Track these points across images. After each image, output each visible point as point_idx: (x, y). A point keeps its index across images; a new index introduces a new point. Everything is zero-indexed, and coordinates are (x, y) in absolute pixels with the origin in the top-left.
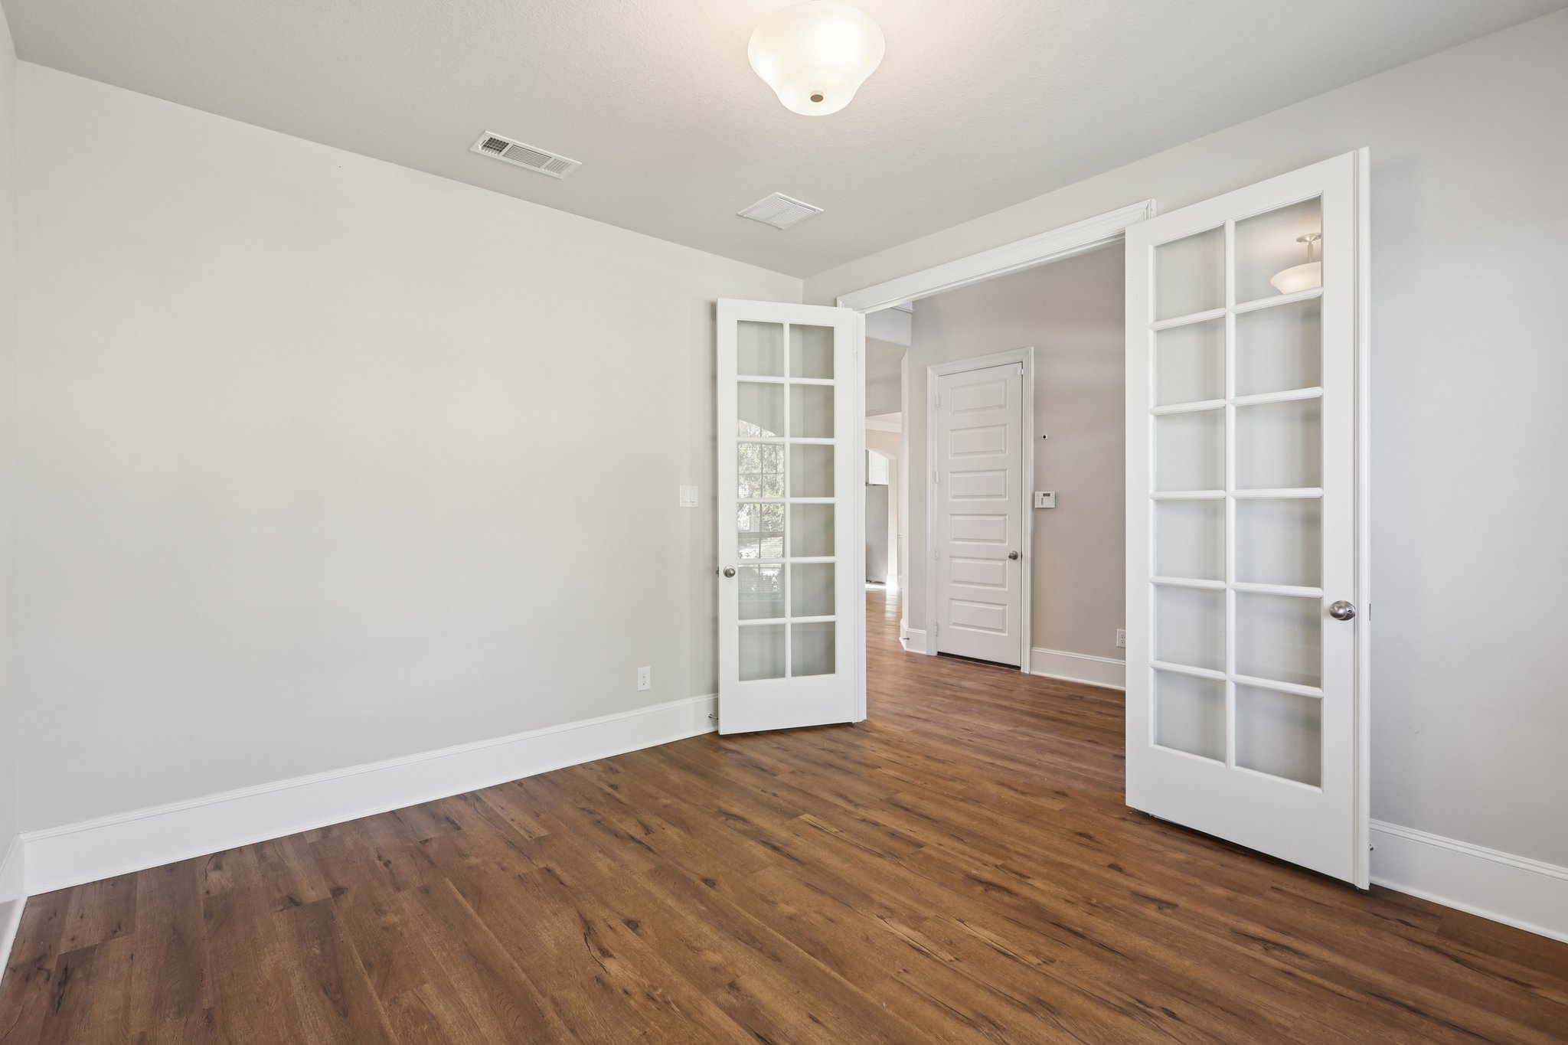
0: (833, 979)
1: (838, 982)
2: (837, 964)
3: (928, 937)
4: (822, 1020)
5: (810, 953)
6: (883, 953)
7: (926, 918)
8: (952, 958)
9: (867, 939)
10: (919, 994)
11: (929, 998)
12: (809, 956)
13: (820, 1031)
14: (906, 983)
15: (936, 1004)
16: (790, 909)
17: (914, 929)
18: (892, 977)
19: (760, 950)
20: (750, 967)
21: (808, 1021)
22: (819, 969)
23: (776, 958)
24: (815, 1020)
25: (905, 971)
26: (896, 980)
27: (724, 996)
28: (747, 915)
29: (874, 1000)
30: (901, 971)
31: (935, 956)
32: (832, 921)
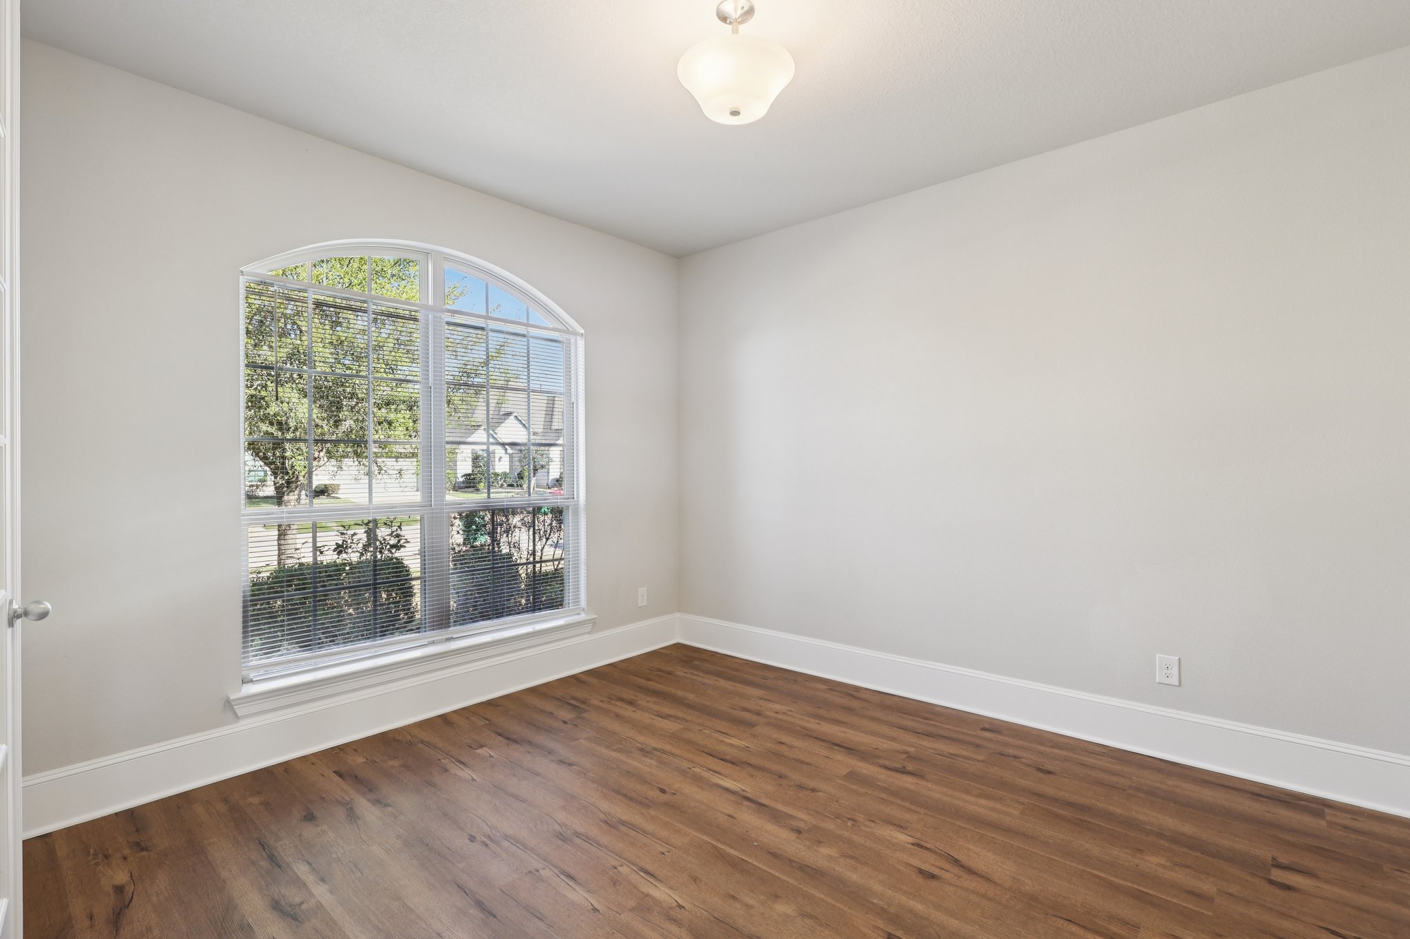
0: (724, 843)
1: (718, 840)
2: (721, 856)
3: (635, 887)
4: (726, 817)
5: (747, 862)
6: (681, 868)
7: (632, 910)
8: (619, 868)
9: (695, 879)
10: (655, 838)
11: (648, 836)
12: (747, 859)
13: (725, 811)
14: (664, 845)
15: (644, 832)
16: (782, 908)
17: (647, 895)
18: (675, 848)
19: (791, 861)
20: (793, 846)
21: (735, 816)
22: (735, 849)
23: (774, 855)
24: (731, 816)
25: (663, 854)
26: (672, 846)
27: (802, 825)
28: (822, 896)
29: (689, 831)
30: (667, 853)
31: (635, 869)
32: (733, 897)
